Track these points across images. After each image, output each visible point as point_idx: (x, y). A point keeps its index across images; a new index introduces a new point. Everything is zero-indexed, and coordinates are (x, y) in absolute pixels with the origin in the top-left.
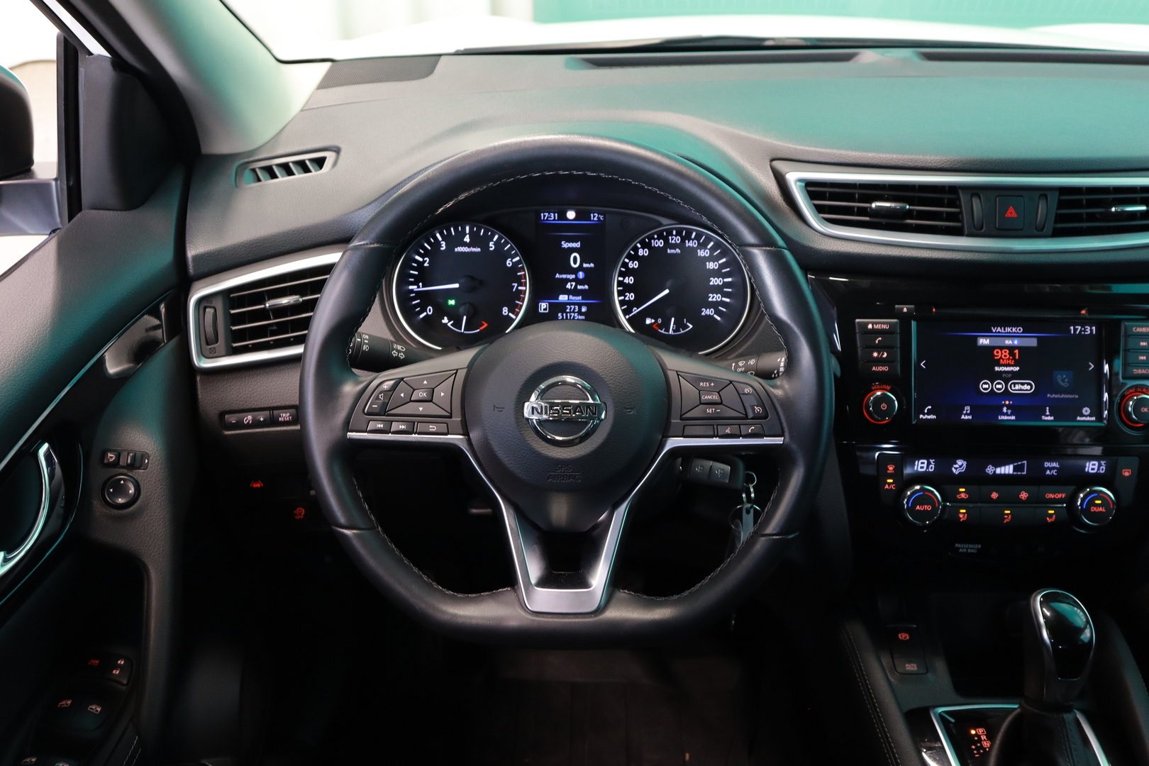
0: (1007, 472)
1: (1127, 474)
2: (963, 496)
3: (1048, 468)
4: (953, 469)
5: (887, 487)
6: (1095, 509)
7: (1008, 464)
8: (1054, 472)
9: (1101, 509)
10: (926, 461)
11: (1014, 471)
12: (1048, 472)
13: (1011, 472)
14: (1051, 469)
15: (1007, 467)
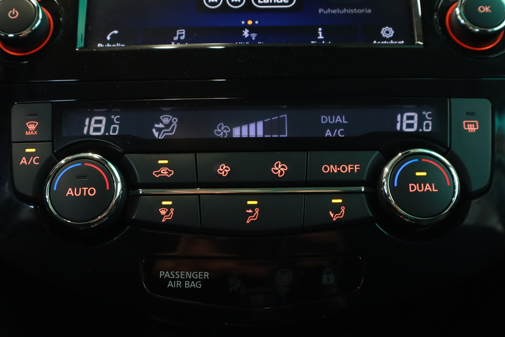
0: (252, 134)
1: (471, 128)
2: (164, 172)
3: (328, 126)
4: (154, 130)
5: (24, 161)
6: (417, 187)
7: (255, 121)
8: (339, 133)
9: (428, 187)
10: (104, 119)
11: (265, 132)
12: (328, 133)
13: (260, 134)
14: (333, 127)
15: (252, 126)
